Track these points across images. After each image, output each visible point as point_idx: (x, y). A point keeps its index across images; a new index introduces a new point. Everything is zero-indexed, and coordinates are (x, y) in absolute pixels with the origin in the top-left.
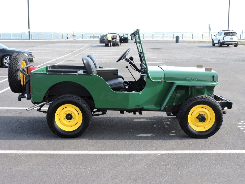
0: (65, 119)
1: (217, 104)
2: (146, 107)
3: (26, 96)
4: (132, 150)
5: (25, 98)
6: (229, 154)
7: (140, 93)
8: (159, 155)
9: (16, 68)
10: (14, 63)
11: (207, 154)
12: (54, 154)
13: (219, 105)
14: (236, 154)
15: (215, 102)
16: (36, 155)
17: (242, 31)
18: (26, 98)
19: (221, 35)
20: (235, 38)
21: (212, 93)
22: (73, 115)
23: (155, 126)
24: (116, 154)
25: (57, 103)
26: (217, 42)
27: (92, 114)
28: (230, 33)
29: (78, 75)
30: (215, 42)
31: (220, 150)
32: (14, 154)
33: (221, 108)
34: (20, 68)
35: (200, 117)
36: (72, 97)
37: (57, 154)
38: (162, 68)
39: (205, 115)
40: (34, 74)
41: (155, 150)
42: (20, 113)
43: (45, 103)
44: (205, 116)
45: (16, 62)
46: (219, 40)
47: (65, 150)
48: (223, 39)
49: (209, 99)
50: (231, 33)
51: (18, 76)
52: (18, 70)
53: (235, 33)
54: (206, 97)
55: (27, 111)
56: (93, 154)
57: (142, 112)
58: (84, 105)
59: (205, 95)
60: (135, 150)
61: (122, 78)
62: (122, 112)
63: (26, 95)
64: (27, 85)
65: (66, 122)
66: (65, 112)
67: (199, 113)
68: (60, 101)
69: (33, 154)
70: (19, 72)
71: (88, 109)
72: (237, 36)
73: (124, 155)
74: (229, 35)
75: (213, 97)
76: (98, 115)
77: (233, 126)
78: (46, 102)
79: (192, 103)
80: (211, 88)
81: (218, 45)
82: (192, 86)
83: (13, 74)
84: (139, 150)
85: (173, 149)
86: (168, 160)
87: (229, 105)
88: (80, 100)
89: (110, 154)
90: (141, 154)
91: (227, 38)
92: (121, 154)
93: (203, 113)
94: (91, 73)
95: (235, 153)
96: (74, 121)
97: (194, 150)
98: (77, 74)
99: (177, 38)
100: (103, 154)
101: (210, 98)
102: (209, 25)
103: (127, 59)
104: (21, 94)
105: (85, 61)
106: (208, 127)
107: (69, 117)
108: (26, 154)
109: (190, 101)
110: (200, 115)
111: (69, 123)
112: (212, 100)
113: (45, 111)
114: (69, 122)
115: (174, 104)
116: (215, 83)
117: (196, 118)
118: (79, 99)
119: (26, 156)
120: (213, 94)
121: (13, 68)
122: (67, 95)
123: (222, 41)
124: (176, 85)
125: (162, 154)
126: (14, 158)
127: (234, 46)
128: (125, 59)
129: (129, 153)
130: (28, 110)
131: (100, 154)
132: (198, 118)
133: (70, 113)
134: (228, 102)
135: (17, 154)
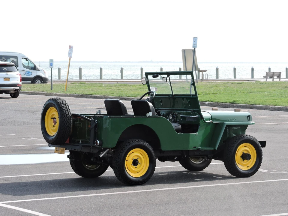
0: (132, 165)
3: (98, 143)
7: (197, 134)
9: (70, 114)
20: (14, 78)
21: (245, 134)
22: (139, 160)
29: (148, 117)
50: (6, 65)
64: (92, 131)
65: (133, 168)
66: (132, 157)
67: (243, 152)
80: (245, 128)
83: (68, 120)
93: (246, 152)
96: (140, 166)
106: (250, 166)
107: (135, 163)
111: (136, 168)
121: (67, 114)
124: (226, 124)
127: (9, 96)
132: (242, 157)
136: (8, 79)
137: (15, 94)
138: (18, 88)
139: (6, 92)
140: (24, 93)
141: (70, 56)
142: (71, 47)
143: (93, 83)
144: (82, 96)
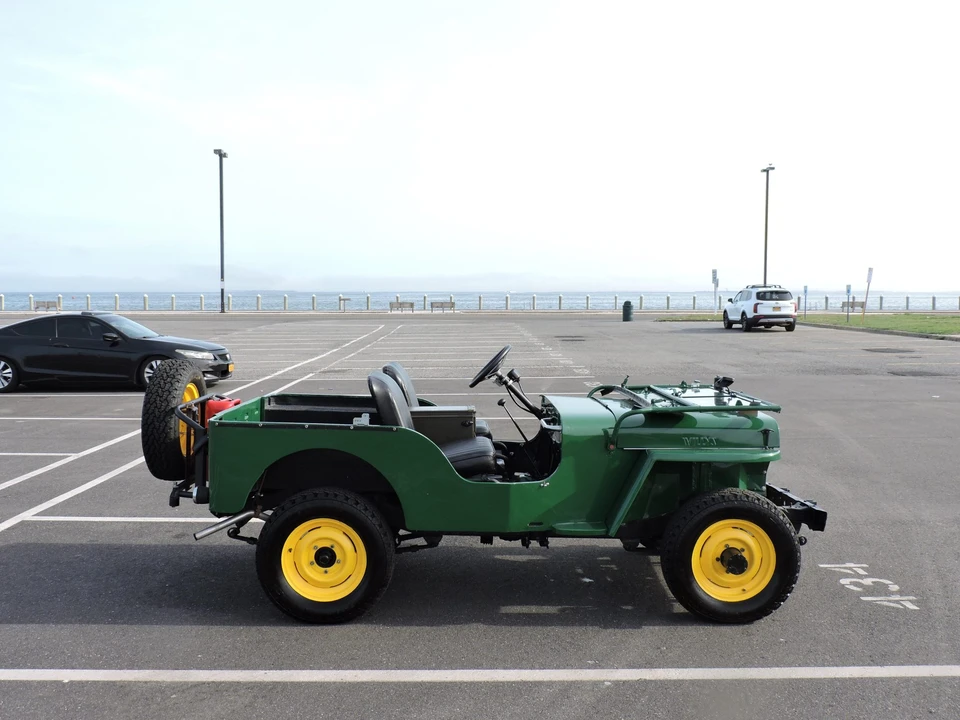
0: (312, 563)
1: (781, 517)
2: (561, 526)
3: (195, 494)
4: (521, 668)
5: (191, 497)
6: (833, 681)
8: (608, 687)
9: (168, 405)
10: (160, 391)
11: (762, 682)
12: (275, 684)
13: (787, 519)
14: (854, 681)
15: (773, 510)
16: (218, 688)
17: (806, 287)
18: (194, 498)
19: (748, 298)
20: (787, 308)
21: (762, 482)
22: (336, 550)
23: (587, 580)
24: (472, 683)
25: (288, 514)
26: (739, 318)
27: (396, 545)
28: (772, 292)
29: (356, 428)
30: (731, 318)
31: (800, 666)
32: (146, 682)
33: (791, 528)
34: (179, 407)
35: (728, 558)
36: (336, 495)
37: (284, 685)
38: (607, 407)
39: (743, 550)
40: (221, 425)
41: (594, 667)
42: (177, 536)
43: (252, 513)
44: (745, 554)
45: (167, 388)
46: (744, 313)
47: (311, 669)
48: (755, 311)
49: (756, 501)
50: (777, 292)
51: (172, 431)
52: (173, 410)
53: (786, 292)
54: (747, 497)
55: (196, 539)
56: (398, 684)
57: (550, 539)
58: (374, 522)
59: (742, 488)
60: (532, 668)
61: (489, 436)
62: (487, 539)
63: (194, 490)
64: (199, 459)
65: (316, 572)
66: (313, 542)
67: (726, 545)
68: (298, 509)
69: (209, 683)
70: (175, 418)
71: (385, 535)
72: (792, 301)
73: (497, 687)
74: (771, 299)
75: (765, 493)
76: (415, 548)
77: (824, 579)
78: (255, 512)
79: (704, 514)
80: (758, 469)
81: (740, 326)
82: (700, 463)
83: (156, 423)
84: (543, 667)
85: (650, 664)
86: (638, 707)
87: (817, 520)
88: (360, 507)
89: (454, 684)
90: (550, 684)
91: (767, 308)
92: (486, 683)
93: (739, 546)
94: (396, 422)
95: (850, 679)
96: (341, 569)
97: (718, 666)
98: (352, 428)
99: (627, 307)
100: (430, 683)
101: (759, 500)
102: (714, 272)
103: (500, 378)
104: (179, 482)
105: (375, 388)
106: (753, 588)
107: (325, 557)
108: (186, 683)
109: (698, 507)
110: (731, 554)
111: (326, 575)
112: (766, 506)
113: (252, 539)
114: (326, 572)
115: (646, 516)
116: (771, 455)
117: (718, 559)
118: (357, 503)
119: (183, 691)
120: (764, 485)
121: (156, 407)
122: (320, 491)
123: (750, 315)
124: (655, 458)
125: (617, 683)
126: (147, 699)
127: (784, 328)
128: (494, 378)
129: (513, 679)
130: (197, 536)
131: (422, 684)
132: (722, 559)
133: (327, 544)
134: (810, 510)
135: (157, 682)
136: (779, 308)
137: (790, 327)
138: (791, 320)
139: (778, 324)
140: (799, 324)
141: (869, 282)
142: (870, 270)
143: (897, 316)
144: (877, 331)
